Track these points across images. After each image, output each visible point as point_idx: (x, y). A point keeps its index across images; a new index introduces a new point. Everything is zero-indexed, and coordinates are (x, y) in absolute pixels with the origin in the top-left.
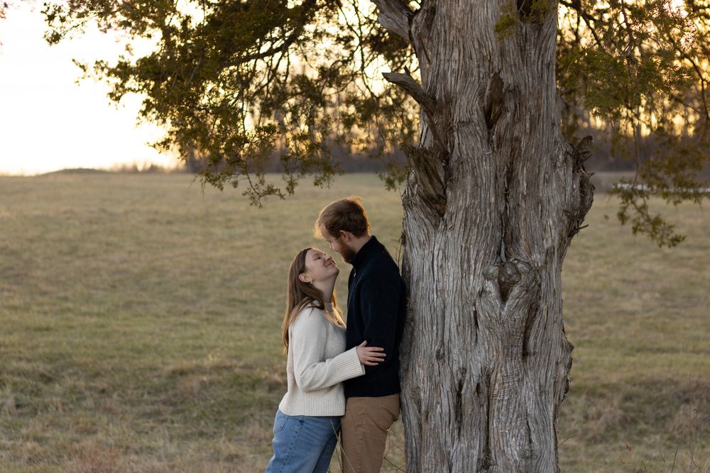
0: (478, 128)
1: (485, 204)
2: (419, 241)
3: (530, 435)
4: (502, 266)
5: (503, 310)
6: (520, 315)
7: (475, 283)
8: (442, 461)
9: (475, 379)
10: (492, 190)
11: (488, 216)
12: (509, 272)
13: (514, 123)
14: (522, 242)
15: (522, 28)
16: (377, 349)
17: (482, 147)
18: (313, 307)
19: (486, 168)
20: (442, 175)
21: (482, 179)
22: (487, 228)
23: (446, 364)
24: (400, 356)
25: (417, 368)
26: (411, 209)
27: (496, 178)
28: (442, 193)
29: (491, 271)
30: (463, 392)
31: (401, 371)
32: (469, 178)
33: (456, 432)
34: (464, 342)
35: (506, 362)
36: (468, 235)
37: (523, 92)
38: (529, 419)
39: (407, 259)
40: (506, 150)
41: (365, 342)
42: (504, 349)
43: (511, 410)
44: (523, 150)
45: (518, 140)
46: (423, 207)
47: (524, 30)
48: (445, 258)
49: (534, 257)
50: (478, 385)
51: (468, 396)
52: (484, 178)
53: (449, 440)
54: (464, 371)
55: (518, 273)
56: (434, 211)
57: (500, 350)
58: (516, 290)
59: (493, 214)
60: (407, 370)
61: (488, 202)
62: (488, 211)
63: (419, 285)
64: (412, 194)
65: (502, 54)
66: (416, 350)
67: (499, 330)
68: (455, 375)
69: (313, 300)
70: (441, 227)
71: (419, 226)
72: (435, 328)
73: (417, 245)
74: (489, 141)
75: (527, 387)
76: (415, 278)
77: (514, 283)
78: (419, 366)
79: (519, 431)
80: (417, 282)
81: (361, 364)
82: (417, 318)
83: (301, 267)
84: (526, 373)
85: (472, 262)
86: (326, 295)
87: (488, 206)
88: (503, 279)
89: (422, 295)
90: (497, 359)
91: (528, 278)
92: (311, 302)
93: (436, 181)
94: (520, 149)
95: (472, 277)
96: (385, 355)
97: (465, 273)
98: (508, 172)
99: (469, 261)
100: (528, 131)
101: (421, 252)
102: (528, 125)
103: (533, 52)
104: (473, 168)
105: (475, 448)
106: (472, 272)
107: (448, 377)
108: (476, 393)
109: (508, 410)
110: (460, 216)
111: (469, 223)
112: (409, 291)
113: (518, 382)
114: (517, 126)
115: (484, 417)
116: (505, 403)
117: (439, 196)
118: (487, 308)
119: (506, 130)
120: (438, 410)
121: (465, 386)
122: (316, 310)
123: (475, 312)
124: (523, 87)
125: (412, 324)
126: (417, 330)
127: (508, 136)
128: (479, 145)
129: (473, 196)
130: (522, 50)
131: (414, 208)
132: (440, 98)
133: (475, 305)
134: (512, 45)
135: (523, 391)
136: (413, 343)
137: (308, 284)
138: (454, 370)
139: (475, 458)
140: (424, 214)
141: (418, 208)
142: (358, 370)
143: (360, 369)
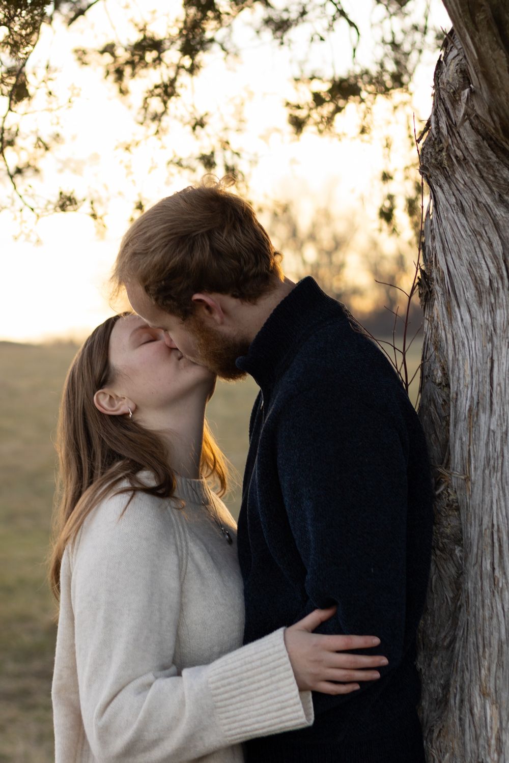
2: (477, 282)
16: (358, 641)
18: (137, 489)
24: (421, 657)
25: (477, 699)
26: (447, 178)
31: (425, 704)
39: (438, 347)
41: (315, 617)
46: (490, 166)
60: (443, 703)
63: (477, 423)
64: (452, 126)
66: (472, 639)
69: (138, 468)
71: (476, 233)
73: (471, 294)
76: (464, 404)
78: (484, 694)
80: (473, 414)
81: (302, 689)
82: (473, 532)
83: (98, 368)
86: (180, 454)
89: (488, 460)
92: (131, 476)
96: (384, 661)
101: (482, 317)
112: (446, 447)
122: (143, 500)
125: (457, 552)
126: (473, 571)
131: (460, 175)
136: (463, 617)
137: (121, 420)
140: (492, 191)
141: (470, 172)
142: (288, 710)
143: (295, 705)
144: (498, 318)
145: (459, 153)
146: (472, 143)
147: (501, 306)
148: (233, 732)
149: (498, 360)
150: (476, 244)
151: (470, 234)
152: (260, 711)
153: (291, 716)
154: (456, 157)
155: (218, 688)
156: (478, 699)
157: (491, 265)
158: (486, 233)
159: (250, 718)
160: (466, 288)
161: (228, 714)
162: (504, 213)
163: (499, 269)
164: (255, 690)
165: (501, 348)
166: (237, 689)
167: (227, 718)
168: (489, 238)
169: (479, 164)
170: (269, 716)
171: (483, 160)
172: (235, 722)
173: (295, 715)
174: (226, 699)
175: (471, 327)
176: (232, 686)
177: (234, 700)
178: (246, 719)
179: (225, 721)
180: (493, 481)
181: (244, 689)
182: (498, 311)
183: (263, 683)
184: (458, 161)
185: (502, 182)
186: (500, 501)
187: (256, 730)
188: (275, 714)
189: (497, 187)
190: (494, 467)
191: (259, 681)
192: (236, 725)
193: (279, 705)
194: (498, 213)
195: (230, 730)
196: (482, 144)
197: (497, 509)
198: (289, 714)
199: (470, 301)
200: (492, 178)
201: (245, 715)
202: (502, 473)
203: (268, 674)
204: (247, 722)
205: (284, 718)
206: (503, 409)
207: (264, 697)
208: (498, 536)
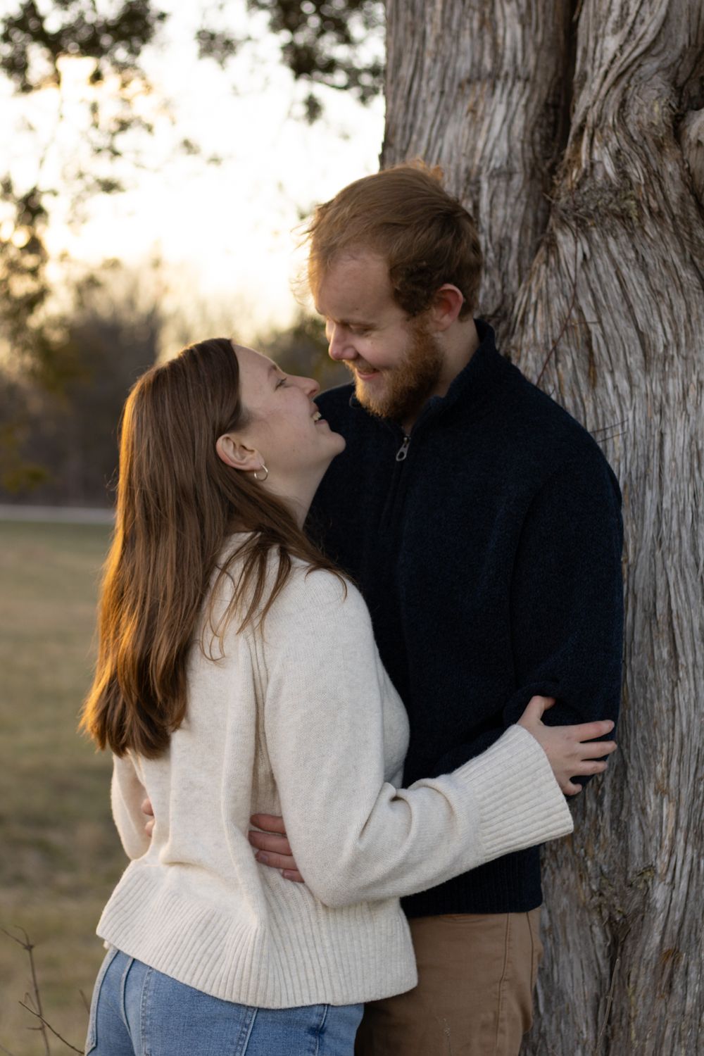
26: (630, 230)
46: (688, 223)
64: (651, 173)
71: (656, 293)
78: (661, 792)
101: (649, 386)
140: (684, 250)
141: (661, 226)
142: (555, 817)
143: (561, 811)
144: (671, 389)
145: (654, 204)
146: (676, 195)
147: (674, 376)
148: (495, 848)
149: (672, 433)
150: (654, 305)
151: (648, 293)
152: (525, 821)
153: (559, 823)
154: (649, 208)
155: (484, 798)
156: (652, 798)
157: (668, 330)
158: (669, 295)
159: (515, 830)
160: (630, 353)
161: (491, 829)
162: (691, 275)
163: (676, 335)
164: (517, 798)
165: (675, 421)
166: (500, 798)
167: (491, 833)
168: (670, 300)
169: (678, 219)
170: (535, 825)
171: (682, 216)
172: (500, 836)
173: (563, 821)
174: (492, 811)
175: (629, 397)
176: (496, 796)
177: (498, 811)
178: (509, 832)
179: (488, 837)
180: (669, 563)
181: (507, 798)
182: (671, 381)
183: (525, 789)
184: (651, 212)
185: (696, 242)
186: (678, 584)
187: (522, 843)
188: (541, 823)
189: (690, 247)
190: (669, 549)
191: (521, 787)
192: (500, 840)
193: (545, 813)
194: (684, 275)
195: (492, 847)
196: (687, 197)
197: (675, 593)
198: (555, 821)
199: (633, 367)
200: (687, 236)
201: (510, 828)
202: (680, 555)
203: (530, 778)
204: (511, 835)
205: (550, 827)
206: (680, 487)
207: (527, 805)
208: (678, 623)
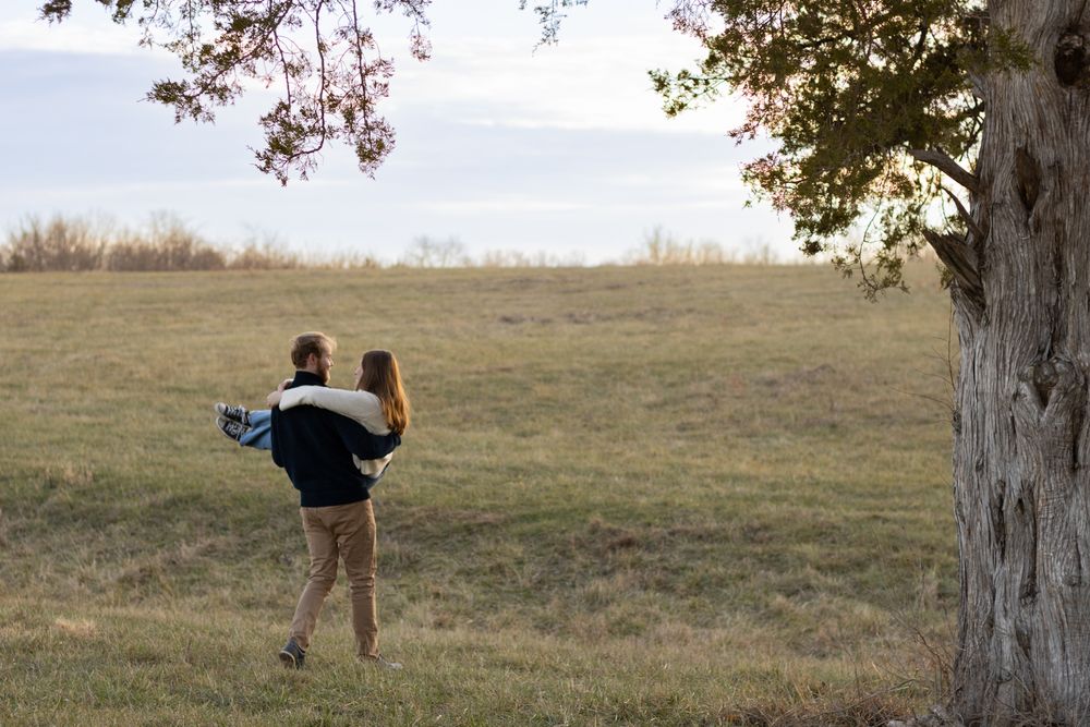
0: (1011, 210)
1: (1023, 296)
2: (965, 338)
3: (1079, 560)
4: (1038, 366)
5: (1042, 415)
6: (1061, 421)
7: (1010, 385)
8: (985, 586)
9: (1016, 493)
10: (1031, 280)
11: (1026, 309)
12: (1046, 373)
13: (1055, 204)
14: (1069, 338)
15: (1064, 95)
17: (1018, 232)
19: (1023, 255)
20: (973, 263)
21: (1018, 267)
22: (1024, 324)
23: (985, 476)
26: (956, 302)
27: (1036, 266)
28: (978, 284)
29: (1026, 372)
30: (1004, 508)
32: (1003, 267)
33: (998, 554)
34: (1002, 451)
35: (1049, 476)
36: (1004, 331)
37: (1066, 168)
38: (1079, 542)
40: (1047, 234)
42: (1045, 460)
43: (1057, 531)
44: (1068, 233)
45: (1061, 222)
46: (965, 300)
47: (1068, 97)
48: (984, 356)
49: (1080, 356)
50: (1020, 501)
51: (1009, 512)
52: (1020, 266)
53: (990, 562)
54: (1003, 484)
55: (1056, 374)
56: (977, 304)
57: (1042, 461)
58: (1054, 394)
59: (1034, 307)
61: (1026, 294)
62: (1027, 303)
63: (964, 387)
65: (1042, 125)
67: (1038, 438)
68: (993, 488)
70: (983, 322)
71: (963, 321)
72: (975, 436)
73: (964, 342)
74: (1026, 225)
75: (1077, 505)
76: (962, 381)
77: (1053, 385)
79: (1066, 554)
84: (1077, 490)
85: (1008, 361)
87: (1026, 297)
88: (1039, 381)
89: (965, 400)
90: (1039, 471)
91: (1066, 380)
93: (965, 270)
94: (1064, 232)
95: (1007, 378)
97: (1000, 373)
98: (1055, 260)
99: (1004, 360)
100: (1072, 212)
101: (967, 351)
102: (1072, 205)
103: (1080, 122)
104: (1007, 255)
105: (1017, 571)
106: (1007, 372)
107: (987, 492)
108: (1019, 511)
109: (1052, 529)
110: (995, 309)
111: (1004, 317)
113: (1065, 497)
114: (1059, 207)
115: (1029, 538)
116: (1049, 521)
117: (976, 287)
118: (1023, 413)
119: (1045, 210)
120: (978, 528)
121: (1005, 501)
123: (1013, 418)
124: (1065, 163)
127: (1049, 218)
128: (1013, 229)
129: (1008, 287)
130: (1066, 120)
131: (958, 301)
132: (984, 177)
133: (1011, 409)
134: (1052, 115)
135: (1073, 509)
138: (993, 483)
139: (1018, 584)
